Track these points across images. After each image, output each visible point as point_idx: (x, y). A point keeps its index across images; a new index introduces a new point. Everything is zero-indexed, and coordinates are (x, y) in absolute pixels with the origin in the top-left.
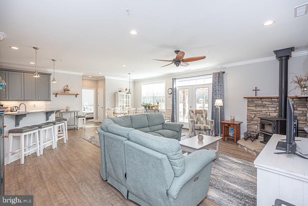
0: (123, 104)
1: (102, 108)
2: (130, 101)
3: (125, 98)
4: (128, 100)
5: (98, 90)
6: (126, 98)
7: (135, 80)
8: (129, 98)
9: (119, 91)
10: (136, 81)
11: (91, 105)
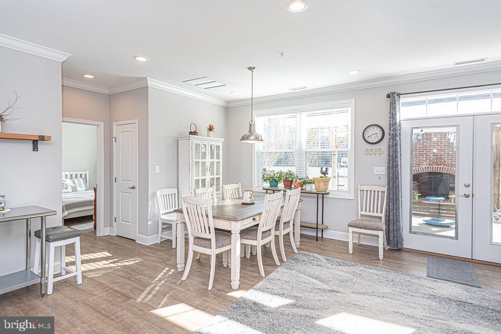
0: (204, 174)
1: (133, 188)
2: (221, 164)
3: (208, 156)
4: (215, 160)
5: (115, 127)
6: (212, 157)
7: (228, 102)
8: (218, 158)
9: (191, 133)
10: (230, 105)
11: (74, 176)
